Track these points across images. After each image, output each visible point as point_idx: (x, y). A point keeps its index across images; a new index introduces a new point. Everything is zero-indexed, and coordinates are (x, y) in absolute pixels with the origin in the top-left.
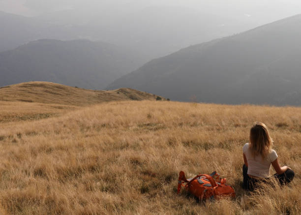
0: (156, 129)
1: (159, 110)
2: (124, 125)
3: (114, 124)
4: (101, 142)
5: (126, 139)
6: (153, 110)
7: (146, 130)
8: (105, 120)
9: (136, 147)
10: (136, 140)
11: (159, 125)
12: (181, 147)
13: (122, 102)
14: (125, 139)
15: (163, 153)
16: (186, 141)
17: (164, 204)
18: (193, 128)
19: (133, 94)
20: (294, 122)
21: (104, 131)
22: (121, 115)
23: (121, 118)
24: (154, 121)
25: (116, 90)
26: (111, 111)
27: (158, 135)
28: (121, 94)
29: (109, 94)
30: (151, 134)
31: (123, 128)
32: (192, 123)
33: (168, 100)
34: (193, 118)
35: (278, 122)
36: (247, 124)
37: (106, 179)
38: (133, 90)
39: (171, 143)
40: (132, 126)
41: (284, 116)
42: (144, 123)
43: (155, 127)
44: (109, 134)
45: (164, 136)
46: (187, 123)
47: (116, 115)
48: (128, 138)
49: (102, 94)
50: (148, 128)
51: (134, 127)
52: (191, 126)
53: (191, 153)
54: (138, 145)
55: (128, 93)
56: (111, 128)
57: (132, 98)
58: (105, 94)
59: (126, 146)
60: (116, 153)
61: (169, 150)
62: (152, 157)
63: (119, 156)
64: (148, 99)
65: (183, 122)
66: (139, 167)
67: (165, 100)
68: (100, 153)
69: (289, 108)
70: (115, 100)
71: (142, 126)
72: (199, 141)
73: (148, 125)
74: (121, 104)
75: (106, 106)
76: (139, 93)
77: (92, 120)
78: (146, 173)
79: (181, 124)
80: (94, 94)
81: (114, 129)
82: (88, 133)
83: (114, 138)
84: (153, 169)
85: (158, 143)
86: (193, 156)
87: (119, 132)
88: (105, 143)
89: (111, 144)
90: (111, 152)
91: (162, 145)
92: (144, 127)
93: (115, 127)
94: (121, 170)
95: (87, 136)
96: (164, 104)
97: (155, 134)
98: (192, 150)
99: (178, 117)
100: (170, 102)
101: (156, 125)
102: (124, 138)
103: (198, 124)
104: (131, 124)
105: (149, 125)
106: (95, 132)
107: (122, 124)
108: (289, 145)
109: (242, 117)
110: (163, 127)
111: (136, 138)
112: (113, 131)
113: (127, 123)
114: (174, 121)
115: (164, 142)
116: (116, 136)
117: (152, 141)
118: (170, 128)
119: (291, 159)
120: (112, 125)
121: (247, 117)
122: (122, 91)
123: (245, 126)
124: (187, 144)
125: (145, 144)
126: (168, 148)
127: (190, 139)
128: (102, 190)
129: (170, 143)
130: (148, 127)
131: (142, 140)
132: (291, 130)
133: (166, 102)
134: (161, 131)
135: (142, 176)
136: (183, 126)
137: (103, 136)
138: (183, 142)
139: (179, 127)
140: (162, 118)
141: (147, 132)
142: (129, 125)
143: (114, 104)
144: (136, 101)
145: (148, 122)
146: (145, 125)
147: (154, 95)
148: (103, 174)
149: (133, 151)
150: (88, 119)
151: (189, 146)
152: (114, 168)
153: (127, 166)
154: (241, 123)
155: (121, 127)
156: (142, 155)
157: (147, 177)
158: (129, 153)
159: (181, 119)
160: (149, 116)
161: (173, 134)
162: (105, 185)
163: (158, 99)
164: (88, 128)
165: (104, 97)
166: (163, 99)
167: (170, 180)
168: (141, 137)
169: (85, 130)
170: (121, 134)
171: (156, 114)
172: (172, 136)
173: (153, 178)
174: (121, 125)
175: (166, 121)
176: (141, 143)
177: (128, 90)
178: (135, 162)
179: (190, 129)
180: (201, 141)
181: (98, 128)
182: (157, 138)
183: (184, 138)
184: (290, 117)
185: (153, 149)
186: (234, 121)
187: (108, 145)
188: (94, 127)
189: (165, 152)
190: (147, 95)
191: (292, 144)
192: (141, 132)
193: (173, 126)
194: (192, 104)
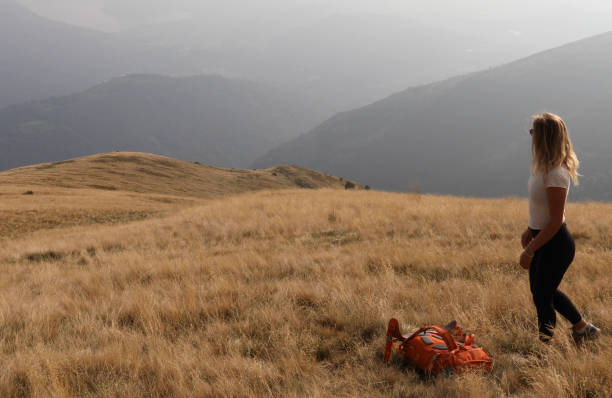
0: (345, 242)
1: (351, 206)
2: (285, 234)
3: (266, 233)
4: (244, 265)
5: (289, 261)
6: (339, 207)
7: (326, 244)
8: (249, 225)
9: (306, 274)
10: (308, 262)
11: (351, 234)
12: (390, 274)
13: (283, 191)
14: (286, 261)
15: (357, 286)
16: (400, 265)
17: (360, 381)
18: (413, 240)
19: (303, 176)
20: (600, 231)
21: (249, 244)
22: (279, 215)
23: (282, 223)
24: (340, 227)
25: (270, 169)
26: (261, 207)
27: (347, 252)
28: (281, 177)
29: (257, 176)
30: (336, 250)
31: (282, 239)
32: (411, 232)
33: (367, 188)
34: (414, 223)
36: (513, 234)
37: (253, 335)
38: (301, 169)
39: (373, 268)
40: (299, 236)
41: (582, 221)
42: (323, 231)
43: (343, 237)
44: (258, 251)
45: (359, 255)
46: (402, 232)
47: (269, 216)
48: (293, 258)
49: (245, 175)
50: (329, 241)
51: (303, 238)
52: (411, 236)
53: (410, 286)
54: (310, 270)
55: (291, 174)
56: (261, 238)
57: (301, 184)
58: (250, 177)
59: (288, 273)
60: (270, 285)
61: (368, 281)
62: (339, 294)
63: (276, 290)
64: (330, 185)
65: (395, 229)
66: (312, 312)
67: (361, 188)
68: (240, 286)
69: (592, 205)
70: (269, 187)
71: (318, 236)
72: (425, 266)
73: (331, 234)
74: (279, 194)
75: (252, 198)
76: (313, 175)
77: (226, 224)
78: (327, 323)
79: (391, 234)
80: (230, 176)
81: (267, 241)
82: (219, 248)
83: (267, 258)
84: (340, 317)
85: (348, 269)
86: (414, 293)
87: (275, 247)
88: (250, 268)
89: (260, 269)
90: (262, 284)
91: (358, 272)
92: (322, 238)
93: (270, 238)
94: (279, 317)
95: (216, 254)
96: (358, 196)
97: (342, 252)
98: (410, 281)
99: (386, 220)
100: (371, 192)
101: (344, 234)
102: (285, 258)
103: (422, 233)
104: (298, 232)
105: (333, 234)
106: (232, 247)
107: (281, 232)
108: (592, 274)
109: (505, 222)
110: (358, 239)
111: (308, 258)
112: (265, 244)
113: (290, 231)
114: (377, 227)
115: (360, 267)
116: (269, 254)
117: (338, 264)
118: (371, 239)
120: (263, 235)
121: (513, 221)
122: (282, 170)
123: (509, 238)
124: (401, 270)
125: (323, 270)
126: (368, 278)
127: (409, 260)
128: (244, 354)
129: (371, 269)
130: (330, 238)
131: (316, 261)
132: (595, 245)
133: (364, 192)
134: (352, 247)
135: (319, 328)
136: (395, 237)
137: (245, 255)
138: (396, 269)
139: (386, 239)
140: (356, 222)
141: (327, 248)
142: (295, 233)
143: (267, 196)
144: (308, 190)
145: (329, 229)
146: (325, 233)
147: (341, 179)
148: (246, 324)
149: (301, 282)
150: (219, 221)
151: (406, 274)
152: (266, 313)
153: (289, 310)
154: (501, 231)
155: (280, 238)
156: (318, 291)
157: (328, 330)
158: (295, 286)
159: (391, 224)
160: (332, 218)
161: (377, 251)
162: (250, 344)
163: (349, 186)
164: (219, 239)
165: (250, 182)
166: (356, 187)
167: (370, 337)
168: (317, 256)
169: (213, 242)
170: (281, 250)
171: (344, 213)
172: (374, 256)
173: (339, 333)
174: (278, 235)
175: (363, 227)
176: (317, 268)
177: (292, 169)
178: (305, 302)
179: (408, 243)
180: (428, 264)
181: (237, 240)
182: (347, 258)
183: (397, 259)
184: (594, 222)
185: (338, 280)
186: (489, 228)
187: (256, 271)
188: (230, 237)
189: (361, 286)
190: (328, 178)
191: (596, 272)
192: (316, 248)
193: (375, 236)
194: (411, 196)
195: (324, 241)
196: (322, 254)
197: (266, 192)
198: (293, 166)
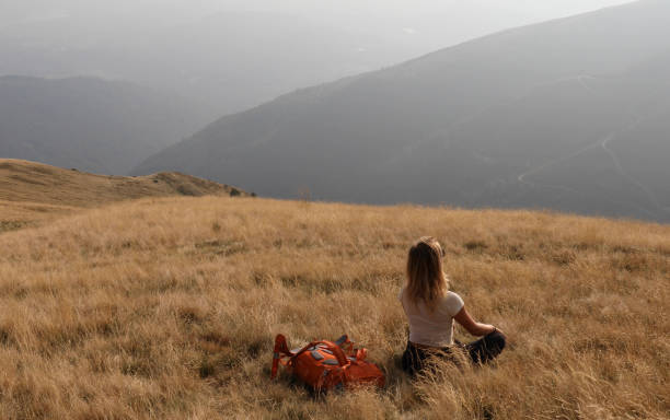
0: (229, 253)
1: (236, 214)
2: (167, 245)
3: (147, 243)
4: (123, 277)
5: (171, 273)
6: (223, 216)
7: (211, 254)
8: (129, 235)
9: (189, 286)
10: (191, 273)
11: (237, 244)
12: (279, 287)
13: (164, 199)
14: (168, 272)
15: (243, 298)
16: (289, 276)
17: (246, 398)
18: (301, 250)
19: (186, 183)
20: (499, 239)
21: (129, 255)
22: (160, 224)
23: (162, 231)
24: (225, 237)
25: (151, 176)
26: (141, 216)
27: (233, 263)
28: (162, 184)
29: (138, 183)
30: (221, 261)
31: (164, 250)
32: (300, 241)
33: (253, 195)
34: (301, 231)
35: (469, 239)
36: (407, 242)
37: (133, 351)
38: (185, 176)
39: (258, 279)
40: (182, 246)
41: (480, 229)
42: (207, 241)
43: (228, 248)
44: (138, 262)
45: (245, 266)
46: (291, 241)
47: (151, 224)
48: (175, 270)
49: (125, 183)
50: (214, 251)
51: (186, 249)
52: (299, 246)
53: (298, 299)
54: (194, 282)
55: (175, 181)
56: (142, 249)
57: (183, 191)
58: (130, 184)
59: (170, 285)
60: (152, 299)
61: (255, 293)
62: (223, 306)
63: (157, 304)
64: (214, 193)
65: (283, 239)
66: (196, 326)
67: (247, 195)
68: (119, 299)
69: (490, 212)
70: (150, 195)
71: (201, 247)
72: (314, 276)
73: (215, 244)
74: (162, 203)
75: (133, 207)
76: (195, 182)
77: (105, 234)
78: (210, 338)
79: (278, 244)
80: (109, 183)
81: (148, 252)
82: (97, 259)
83: (147, 270)
84: (225, 331)
85: (233, 281)
86: (302, 306)
87: (156, 258)
88: (130, 280)
89: (140, 281)
90: (142, 297)
91: (242, 283)
92: (206, 249)
93: (151, 249)
94: (160, 332)
95: (94, 266)
96: (244, 204)
97: (227, 263)
98: (300, 292)
99: (274, 228)
100: (258, 200)
101: (229, 244)
103: (312, 242)
104: (181, 242)
105: (217, 244)
106: (111, 259)
107: (163, 242)
108: (491, 285)
109: (399, 230)
110: (244, 249)
111: (191, 270)
112: (146, 255)
113: (172, 241)
114: (264, 236)
115: (246, 279)
116: (150, 266)
117: (222, 277)
118: (257, 249)
119: (494, 313)
120: (144, 245)
121: (407, 230)
122: (163, 177)
123: (403, 247)
124: (289, 281)
125: (207, 282)
126: (254, 290)
127: (298, 271)
128: (125, 371)
129: (257, 281)
130: (214, 248)
131: (202, 273)
132: (492, 255)
133: (251, 199)
134: (239, 255)
135: (203, 343)
136: (283, 246)
137: (126, 267)
138: (284, 280)
139: (274, 249)
140: (242, 231)
141: (211, 259)
142: (178, 243)
143: (148, 204)
144: (191, 198)
145: (214, 239)
146: (209, 243)
147: (226, 186)
148: (126, 339)
149: (184, 295)
150: (97, 232)
151: (294, 286)
152: (147, 328)
153: (172, 325)
154: (395, 240)
155: (161, 249)
156: (202, 304)
157: (212, 345)
158: (178, 299)
159: (279, 233)
160: (216, 227)
161: (263, 263)
162: (130, 360)
163: (234, 193)
164: (97, 249)
165: (129, 190)
166: (242, 194)
167: (256, 353)
168: (202, 267)
169: (92, 253)
170: (162, 262)
171: (230, 222)
172: (260, 267)
173: (223, 348)
174: (160, 245)
175: (249, 236)
176: (200, 280)
177: (174, 176)
178: (190, 316)
179: (296, 253)
180: (318, 275)
181: (116, 249)
182: (232, 269)
183: (285, 269)
184: (492, 230)
185: (224, 293)
186: (382, 238)
187: (136, 283)
188: (109, 247)
189: (248, 298)
190: (212, 185)
191: (495, 283)
192: (200, 259)
193: (263, 247)
194: (300, 203)
195: (209, 252)
196: (207, 265)
197: (148, 200)
198: (177, 173)
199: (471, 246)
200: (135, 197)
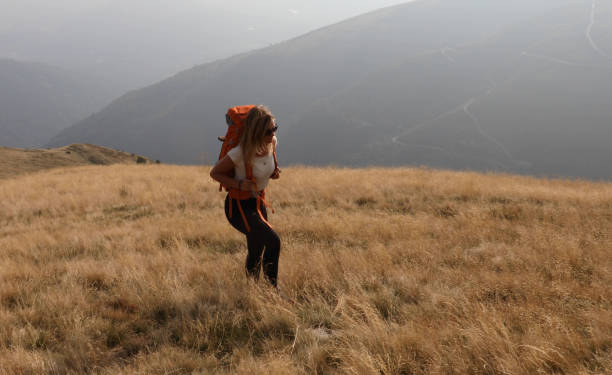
0: (137, 217)
1: (142, 180)
2: (77, 211)
3: (58, 210)
4: (33, 245)
5: (80, 239)
6: (130, 182)
7: (119, 218)
8: (41, 204)
9: (97, 252)
10: (99, 239)
11: (142, 208)
12: (184, 250)
13: (76, 169)
14: (76, 239)
15: (149, 261)
16: (193, 237)
18: (204, 211)
19: (97, 153)
20: (386, 195)
21: (40, 222)
22: (71, 192)
23: (72, 199)
24: (132, 201)
25: (63, 148)
26: (53, 185)
27: (139, 227)
28: (74, 155)
29: (52, 154)
30: (128, 225)
31: (74, 217)
32: (202, 203)
33: (158, 162)
34: (204, 194)
35: (359, 196)
36: (302, 201)
37: (38, 323)
38: (95, 147)
40: (91, 213)
41: (368, 186)
42: (115, 206)
43: (135, 212)
44: (48, 230)
45: (151, 229)
46: (194, 204)
47: (62, 193)
48: (83, 235)
49: (40, 155)
50: (121, 216)
51: (95, 215)
52: (202, 208)
53: (203, 260)
54: (102, 248)
55: (85, 152)
56: (52, 217)
57: (94, 161)
58: (45, 156)
59: (78, 252)
60: (60, 265)
61: (161, 256)
62: (130, 272)
63: (65, 271)
64: (122, 161)
65: (186, 202)
66: (102, 294)
67: (152, 162)
68: (28, 269)
69: (373, 170)
70: (63, 165)
71: (110, 212)
72: (217, 237)
73: (122, 209)
74: (73, 172)
75: (45, 177)
76: (105, 151)
77: (18, 204)
78: (118, 305)
79: (182, 206)
80: (25, 156)
81: (58, 219)
82: (8, 229)
83: (56, 237)
84: (133, 297)
85: (140, 245)
86: (205, 267)
87: (66, 224)
88: (39, 248)
89: (49, 248)
90: (51, 265)
91: (149, 248)
92: (114, 213)
93: (61, 216)
94: (67, 301)
95: (5, 235)
96: (149, 171)
97: (134, 227)
98: (204, 254)
99: (177, 193)
100: (163, 166)
101: (136, 208)
102: (77, 236)
103: (213, 204)
104: (90, 208)
105: (125, 210)
106: (22, 226)
107: (73, 209)
108: (387, 239)
109: (293, 189)
110: (149, 213)
111: (98, 236)
112: (56, 223)
113: (82, 208)
114: (169, 200)
115: (151, 242)
116: (59, 233)
117: (128, 241)
118: (162, 212)
120: (55, 213)
121: (301, 189)
122: (75, 148)
123: (299, 205)
124: (194, 243)
125: (115, 247)
126: (160, 254)
127: (202, 232)
128: (29, 347)
129: (163, 243)
130: (121, 213)
131: (109, 238)
132: (382, 209)
133: (155, 166)
134: (145, 220)
135: (110, 311)
136: (187, 209)
137: (36, 235)
138: (189, 242)
139: (178, 211)
140: (147, 195)
141: (119, 224)
142: (87, 210)
143: (60, 174)
144: (101, 166)
145: (122, 204)
146: (116, 209)
147: (133, 155)
148: (32, 312)
149: (92, 262)
150: (11, 202)
151: (199, 247)
152: (50, 298)
153: (80, 294)
154: (291, 199)
155: (71, 215)
156: (109, 270)
157: (120, 313)
158: (86, 266)
159: (182, 197)
160: (123, 193)
161: (168, 226)
162: (35, 333)
163: (141, 161)
164: (11, 218)
165: (43, 161)
166: (148, 162)
167: (164, 319)
168: (108, 232)
169: (5, 222)
170: (72, 228)
171: (136, 188)
172: (166, 230)
173: (131, 315)
174: (70, 212)
175: (154, 200)
176: (108, 245)
177: (85, 147)
178: (97, 283)
179: (199, 215)
180: (220, 235)
181: (28, 220)
182: (138, 234)
183: (189, 231)
184: (379, 187)
185: (131, 257)
186: (278, 196)
187: (46, 251)
188: (21, 216)
189: (154, 262)
190: (119, 154)
191: (390, 237)
192: (107, 224)
193: (168, 210)
194: (201, 168)
195: (117, 216)
196: (115, 230)
197: (60, 170)
198: (88, 145)
199: (361, 202)
200: (47, 167)
